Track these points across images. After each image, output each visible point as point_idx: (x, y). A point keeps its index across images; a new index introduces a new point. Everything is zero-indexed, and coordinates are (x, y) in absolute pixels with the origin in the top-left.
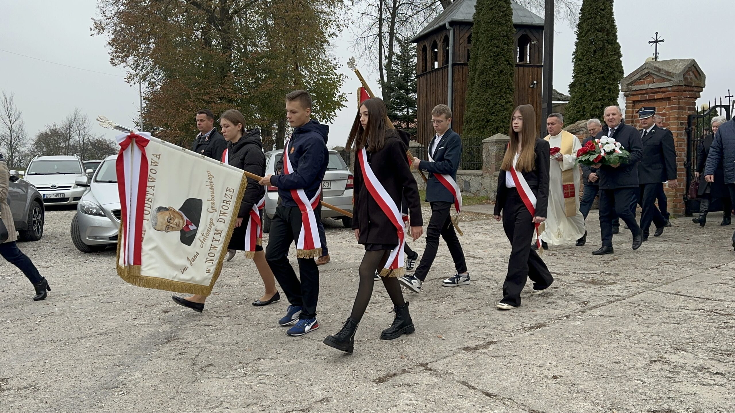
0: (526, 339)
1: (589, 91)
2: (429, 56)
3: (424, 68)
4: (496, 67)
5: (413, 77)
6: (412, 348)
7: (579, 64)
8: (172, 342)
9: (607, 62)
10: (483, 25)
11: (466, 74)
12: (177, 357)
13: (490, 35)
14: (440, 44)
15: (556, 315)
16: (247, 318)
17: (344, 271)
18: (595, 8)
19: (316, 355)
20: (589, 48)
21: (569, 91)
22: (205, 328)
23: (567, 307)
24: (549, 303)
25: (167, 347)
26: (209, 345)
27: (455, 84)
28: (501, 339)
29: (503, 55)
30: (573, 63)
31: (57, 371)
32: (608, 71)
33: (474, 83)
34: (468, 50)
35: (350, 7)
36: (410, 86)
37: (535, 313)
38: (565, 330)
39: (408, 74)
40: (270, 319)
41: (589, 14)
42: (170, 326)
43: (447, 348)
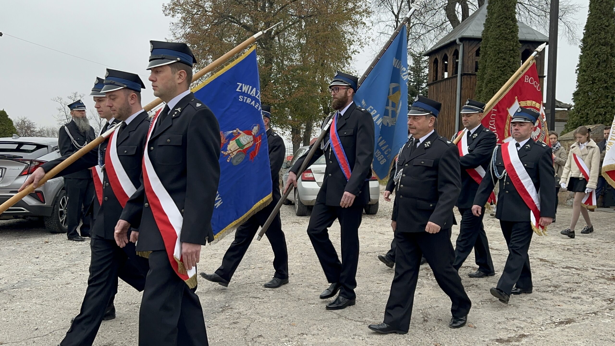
0: (558, 334)
1: (593, 99)
2: (440, 68)
3: (435, 78)
4: (503, 76)
5: (424, 85)
6: (445, 336)
7: (583, 75)
8: (226, 311)
9: (611, 73)
10: (491, 40)
11: (473, 83)
12: (231, 326)
13: (497, 49)
14: (450, 57)
15: (584, 311)
16: (289, 293)
17: (371, 254)
18: (600, 24)
20: (593, 61)
21: (573, 99)
22: (254, 300)
23: (592, 303)
24: (574, 298)
25: (222, 316)
26: (258, 316)
27: (463, 92)
28: (532, 332)
29: (509, 67)
30: (577, 74)
32: (612, 82)
33: (482, 90)
34: (476, 62)
35: (370, 27)
36: (421, 93)
37: (561, 307)
38: (596, 328)
39: (419, 83)
40: (309, 296)
41: (594, 30)
42: (224, 296)
43: (480, 338)
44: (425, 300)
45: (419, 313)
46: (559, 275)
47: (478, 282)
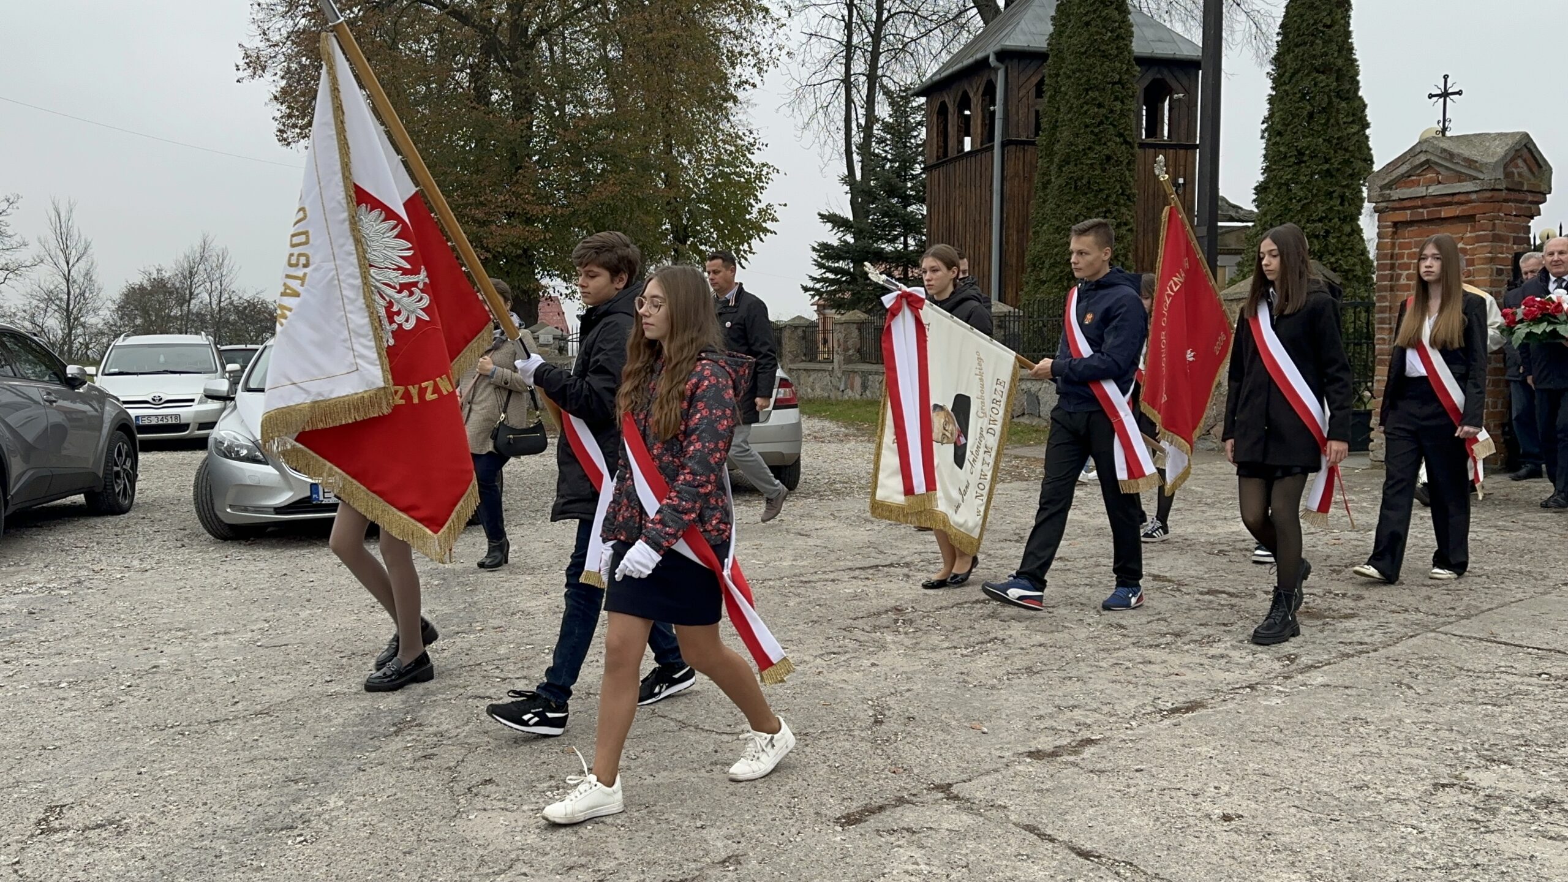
0: (1164, 734)
1: (1299, 201)
2: (953, 126)
3: (941, 150)
4: (1097, 147)
5: (918, 169)
6: (918, 752)
7: (1276, 144)
8: (406, 732)
9: (1338, 139)
10: (1070, 58)
11: (1031, 163)
12: (418, 765)
13: (1084, 79)
14: (976, 99)
15: (1229, 684)
17: (771, 583)
18: (1312, 22)
19: (712, 764)
20: (1297, 109)
21: (1254, 201)
22: (478, 702)
23: (1251, 665)
24: (1213, 657)
25: (397, 743)
26: (486, 739)
27: (1007, 185)
28: (1108, 734)
29: (1111, 124)
30: (1264, 141)
31: (167, 792)
32: (1340, 159)
33: (1049, 182)
34: (1037, 112)
35: (783, 21)
36: (911, 189)
37: (1182, 678)
38: (1248, 717)
39: (906, 163)
41: (1298, 35)
42: (404, 697)
43: (993, 752)
44: (883, 678)
45: (865, 707)
46: (1190, 610)
47: (1008, 633)
